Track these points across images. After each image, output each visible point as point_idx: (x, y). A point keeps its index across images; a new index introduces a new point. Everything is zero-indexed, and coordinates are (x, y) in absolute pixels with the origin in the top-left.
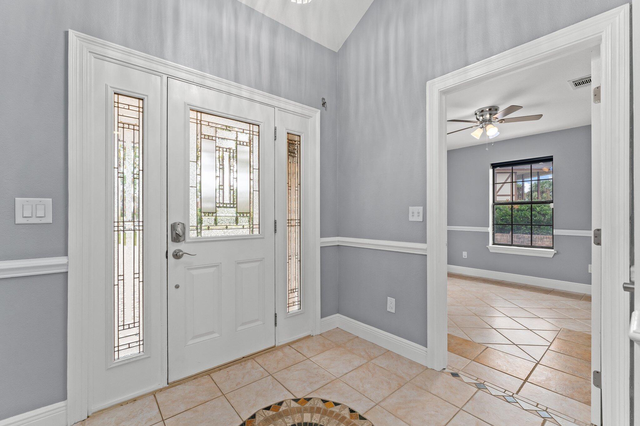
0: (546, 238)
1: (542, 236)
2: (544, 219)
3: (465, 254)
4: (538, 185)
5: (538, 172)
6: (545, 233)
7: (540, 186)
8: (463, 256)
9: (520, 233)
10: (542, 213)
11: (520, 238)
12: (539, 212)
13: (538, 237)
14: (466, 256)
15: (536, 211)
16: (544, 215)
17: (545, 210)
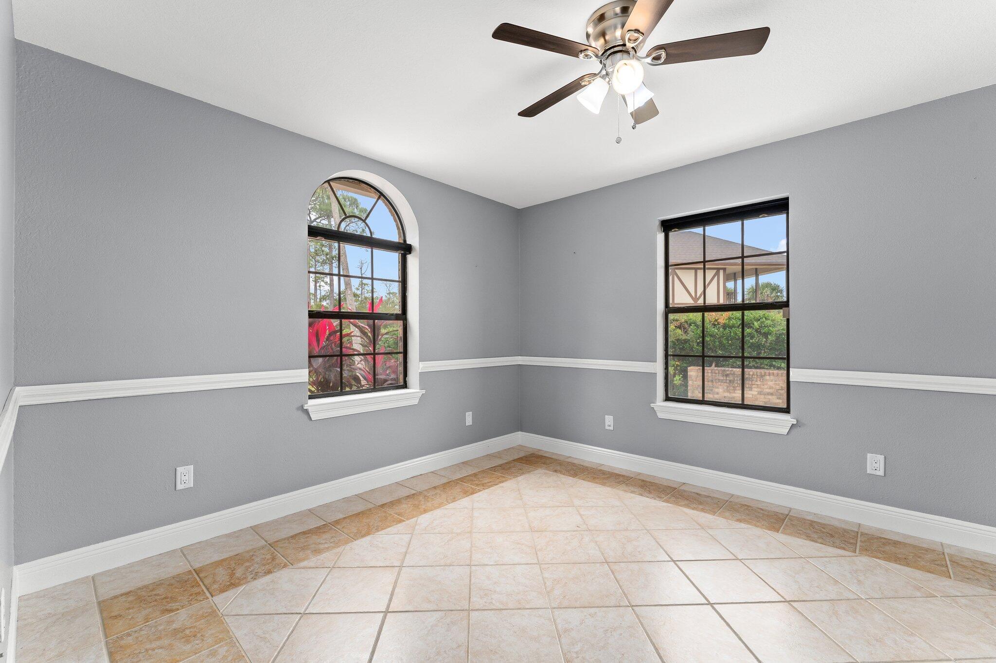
0: (769, 375)
1: (763, 371)
2: (766, 342)
3: (609, 420)
4: (756, 289)
5: (756, 269)
6: (767, 365)
7: (760, 292)
8: (606, 425)
9: (728, 366)
10: (763, 331)
11: (727, 375)
12: (758, 329)
13: (757, 372)
14: (612, 425)
15: (754, 329)
16: (766, 335)
17: (766, 327)
